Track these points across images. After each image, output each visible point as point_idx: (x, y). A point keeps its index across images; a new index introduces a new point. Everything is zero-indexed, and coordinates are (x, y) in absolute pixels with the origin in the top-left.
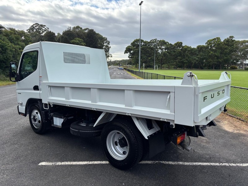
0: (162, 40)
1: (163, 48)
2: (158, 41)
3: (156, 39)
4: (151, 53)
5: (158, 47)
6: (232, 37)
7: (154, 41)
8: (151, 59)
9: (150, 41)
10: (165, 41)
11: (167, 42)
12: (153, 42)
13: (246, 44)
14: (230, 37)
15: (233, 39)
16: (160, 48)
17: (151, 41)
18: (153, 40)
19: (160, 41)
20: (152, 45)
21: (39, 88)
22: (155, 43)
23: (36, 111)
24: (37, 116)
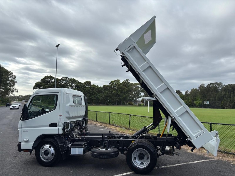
1: (73, 86)
2: (69, 79)
3: (67, 77)
5: (69, 85)
7: (65, 79)
10: (75, 79)
11: (77, 80)
12: (64, 80)
14: (127, 80)
15: (129, 82)
16: (71, 86)
18: (63, 78)
19: (71, 79)
20: (63, 82)
21: (58, 124)
22: (66, 81)
23: (49, 146)
24: (50, 150)
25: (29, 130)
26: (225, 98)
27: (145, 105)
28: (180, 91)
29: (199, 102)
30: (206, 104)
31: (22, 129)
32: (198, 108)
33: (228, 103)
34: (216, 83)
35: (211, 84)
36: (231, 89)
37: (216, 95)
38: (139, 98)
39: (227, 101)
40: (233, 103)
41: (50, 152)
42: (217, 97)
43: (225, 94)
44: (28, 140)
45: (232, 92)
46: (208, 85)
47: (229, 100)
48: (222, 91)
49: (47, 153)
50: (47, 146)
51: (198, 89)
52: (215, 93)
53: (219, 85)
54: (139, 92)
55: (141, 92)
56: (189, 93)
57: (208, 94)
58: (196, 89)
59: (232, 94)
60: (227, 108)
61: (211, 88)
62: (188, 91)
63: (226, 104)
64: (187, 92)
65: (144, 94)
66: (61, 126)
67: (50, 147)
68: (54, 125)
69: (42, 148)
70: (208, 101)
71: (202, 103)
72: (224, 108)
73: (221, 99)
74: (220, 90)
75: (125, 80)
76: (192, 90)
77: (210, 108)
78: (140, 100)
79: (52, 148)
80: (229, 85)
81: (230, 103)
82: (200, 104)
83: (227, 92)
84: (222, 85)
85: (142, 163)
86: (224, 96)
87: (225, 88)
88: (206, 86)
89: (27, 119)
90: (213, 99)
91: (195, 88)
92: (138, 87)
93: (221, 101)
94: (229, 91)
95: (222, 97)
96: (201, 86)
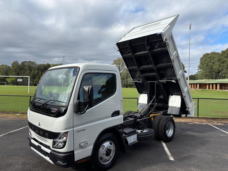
26: (37, 77)
30: (19, 82)
31: (74, 129)
35: (25, 62)
37: (30, 73)
46: (23, 62)
49: (109, 152)
53: (33, 64)
57: (22, 72)
61: (25, 66)
71: (15, 80)
82: (13, 82)
83: (40, 71)
84: (36, 64)
86: (37, 74)
87: (39, 67)
88: (20, 64)
93: (34, 79)
94: (42, 70)
95: (35, 75)
96: (14, 63)
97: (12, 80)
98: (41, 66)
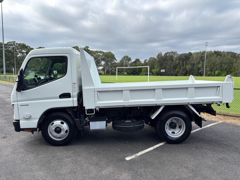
0: (22, 43)
1: (24, 52)
2: (17, 44)
3: (14, 42)
4: (10, 56)
5: (18, 51)
6: (88, 47)
7: (12, 43)
8: (10, 63)
9: (7, 43)
10: (25, 45)
11: (28, 46)
12: (11, 45)
13: (98, 54)
14: (86, 47)
15: (89, 49)
16: (20, 52)
17: (9, 43)
18: (10, 42)
19: (20, 44)
20: (10, 48)
21: (71, 95)
22: (13, 46)
23: (60, 122)
24: (63, 126)
25: (30, 103)
26: (179, 67)
27: (106, 74)
28: (139, 60)
29: (156, 70)
30: (162, 72)
31: (19, 103)
32: (155, 76)
33: (181, 71)
34: (172, 52)
35: (168, 53)
36: (184, 57)
37: (172, 63)
38: (100, 67)
39: (181, 69)
40: (185, 71)
41: (63, 129)
42: (172, 65)
43: (179, 63)
44: (30, 117)
45: (185, 61)
46: (165, 54)
47: (182, 68)
48: (176, 60)
49: (58, 130)
50: (57, 123)
51: (156, 57)
52: (170, 62)
53: (175, 54)
54: (99, 60)
55: (102, 60)
56: (147, 61)
57: (165, 63)
58: (154, 58)
59: (185, 63)
60: (179, 76)
61: (167, 57)
62: (146, 59)
63: (180, 72)
64: (145, 61)
65: (104, 62)
66: (75, 97)
67: (62, 123)
68: (66, 95)
69: (50, 125)
70: (164, 69)
71: (159, 71)
72: (177, 75)
73: (175, 68)
74: (175, 58)
75: (85, 47)
76: (150, 58)
77: (165, 75)
78: (101, 69)
79: (65, 124)
80: (183, 54)
81: (182, 70)
82: (157, 72)
83: (181, 61)
84: (177, 54)
85: (173, 133)
86: (178, 64)
87: (180, 56)
88: (163, 55)
89: (24, 90)
90: (169, 67)
91: (152, 57)
92: (99, 55)
93: (175, 69)
94: (183, 60)
95: (177, 65)
96: (159, 55)
97: (157, 71)
98: (183, 56)
